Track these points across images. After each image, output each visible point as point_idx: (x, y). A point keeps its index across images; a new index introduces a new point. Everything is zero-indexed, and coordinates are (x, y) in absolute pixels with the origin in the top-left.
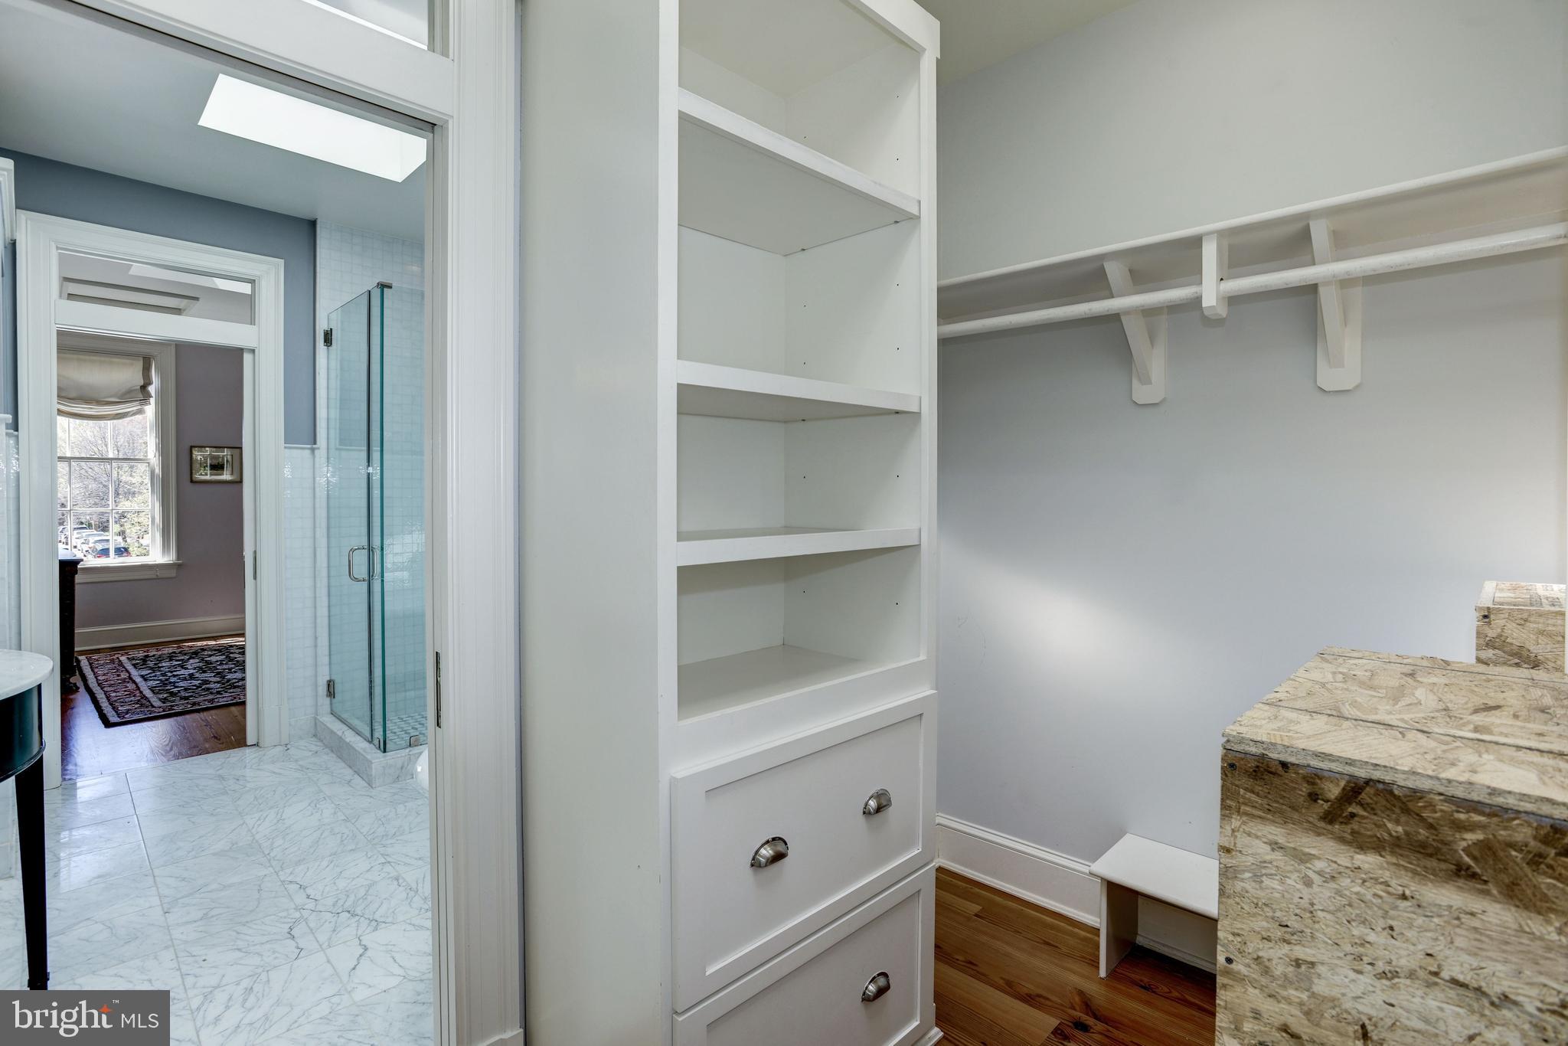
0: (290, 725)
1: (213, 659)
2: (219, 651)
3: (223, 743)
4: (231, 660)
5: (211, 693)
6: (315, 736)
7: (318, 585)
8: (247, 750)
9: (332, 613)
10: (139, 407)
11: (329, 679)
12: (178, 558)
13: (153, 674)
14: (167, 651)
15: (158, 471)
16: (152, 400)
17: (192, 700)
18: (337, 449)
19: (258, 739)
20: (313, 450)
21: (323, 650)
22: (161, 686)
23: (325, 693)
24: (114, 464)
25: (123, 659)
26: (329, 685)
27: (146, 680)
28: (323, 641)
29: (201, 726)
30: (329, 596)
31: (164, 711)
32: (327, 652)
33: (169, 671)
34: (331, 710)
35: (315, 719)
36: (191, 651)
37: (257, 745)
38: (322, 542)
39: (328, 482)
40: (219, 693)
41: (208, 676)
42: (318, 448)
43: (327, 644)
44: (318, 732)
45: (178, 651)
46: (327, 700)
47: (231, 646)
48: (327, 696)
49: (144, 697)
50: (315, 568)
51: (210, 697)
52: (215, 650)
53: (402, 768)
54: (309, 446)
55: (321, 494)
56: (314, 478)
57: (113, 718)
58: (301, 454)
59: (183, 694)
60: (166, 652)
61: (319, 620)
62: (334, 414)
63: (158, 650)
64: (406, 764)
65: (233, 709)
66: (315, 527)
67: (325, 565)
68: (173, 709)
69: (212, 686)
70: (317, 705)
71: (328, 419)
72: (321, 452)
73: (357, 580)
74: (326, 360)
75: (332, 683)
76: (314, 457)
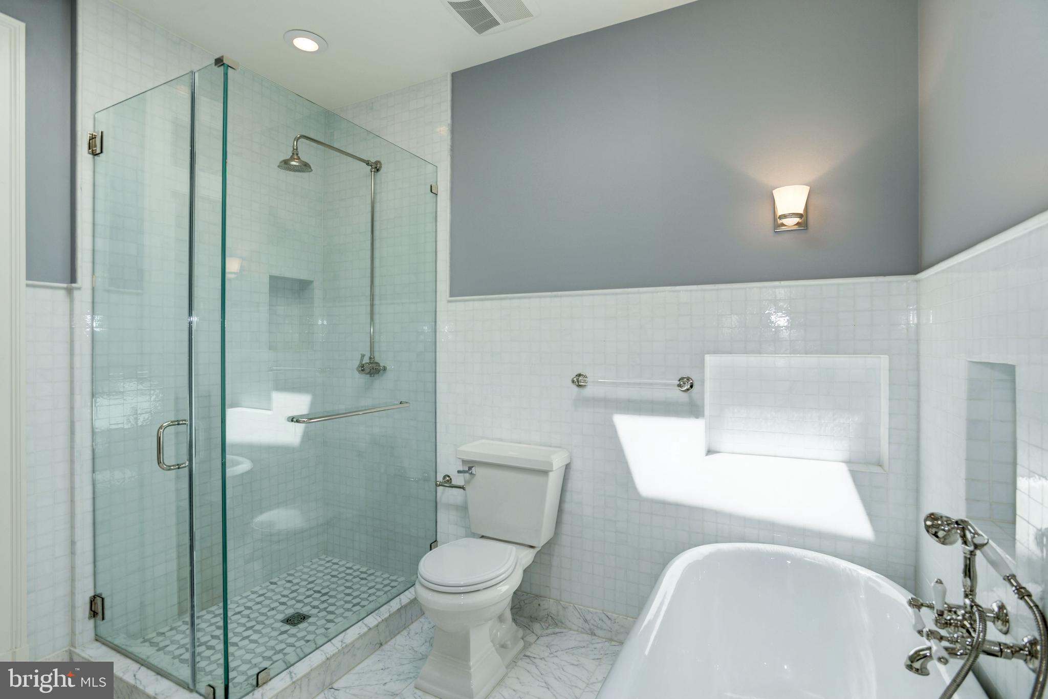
9: (98, 507)
11: (92, 594)
20: (70, 291)
23: (87, 615)
26: (93, 602)
28: (85, 545)
30: (94, 484)
32: (90, 560)
34: (96, 635)
35: (72, 652)
39: (93, 333)
42: (79, 289)
46: (91, 623)
48: (90, 618)
54: (65, 285)
56: (72, 328)
58: (51, 295)
61: (78, 519)
62: (103, 244)
70: (74, 633)
71: (94, 250)
72: (83, 295)
73: (169, 468)
74: (90, 173)
75: (99, 600)
76: (72, 300)
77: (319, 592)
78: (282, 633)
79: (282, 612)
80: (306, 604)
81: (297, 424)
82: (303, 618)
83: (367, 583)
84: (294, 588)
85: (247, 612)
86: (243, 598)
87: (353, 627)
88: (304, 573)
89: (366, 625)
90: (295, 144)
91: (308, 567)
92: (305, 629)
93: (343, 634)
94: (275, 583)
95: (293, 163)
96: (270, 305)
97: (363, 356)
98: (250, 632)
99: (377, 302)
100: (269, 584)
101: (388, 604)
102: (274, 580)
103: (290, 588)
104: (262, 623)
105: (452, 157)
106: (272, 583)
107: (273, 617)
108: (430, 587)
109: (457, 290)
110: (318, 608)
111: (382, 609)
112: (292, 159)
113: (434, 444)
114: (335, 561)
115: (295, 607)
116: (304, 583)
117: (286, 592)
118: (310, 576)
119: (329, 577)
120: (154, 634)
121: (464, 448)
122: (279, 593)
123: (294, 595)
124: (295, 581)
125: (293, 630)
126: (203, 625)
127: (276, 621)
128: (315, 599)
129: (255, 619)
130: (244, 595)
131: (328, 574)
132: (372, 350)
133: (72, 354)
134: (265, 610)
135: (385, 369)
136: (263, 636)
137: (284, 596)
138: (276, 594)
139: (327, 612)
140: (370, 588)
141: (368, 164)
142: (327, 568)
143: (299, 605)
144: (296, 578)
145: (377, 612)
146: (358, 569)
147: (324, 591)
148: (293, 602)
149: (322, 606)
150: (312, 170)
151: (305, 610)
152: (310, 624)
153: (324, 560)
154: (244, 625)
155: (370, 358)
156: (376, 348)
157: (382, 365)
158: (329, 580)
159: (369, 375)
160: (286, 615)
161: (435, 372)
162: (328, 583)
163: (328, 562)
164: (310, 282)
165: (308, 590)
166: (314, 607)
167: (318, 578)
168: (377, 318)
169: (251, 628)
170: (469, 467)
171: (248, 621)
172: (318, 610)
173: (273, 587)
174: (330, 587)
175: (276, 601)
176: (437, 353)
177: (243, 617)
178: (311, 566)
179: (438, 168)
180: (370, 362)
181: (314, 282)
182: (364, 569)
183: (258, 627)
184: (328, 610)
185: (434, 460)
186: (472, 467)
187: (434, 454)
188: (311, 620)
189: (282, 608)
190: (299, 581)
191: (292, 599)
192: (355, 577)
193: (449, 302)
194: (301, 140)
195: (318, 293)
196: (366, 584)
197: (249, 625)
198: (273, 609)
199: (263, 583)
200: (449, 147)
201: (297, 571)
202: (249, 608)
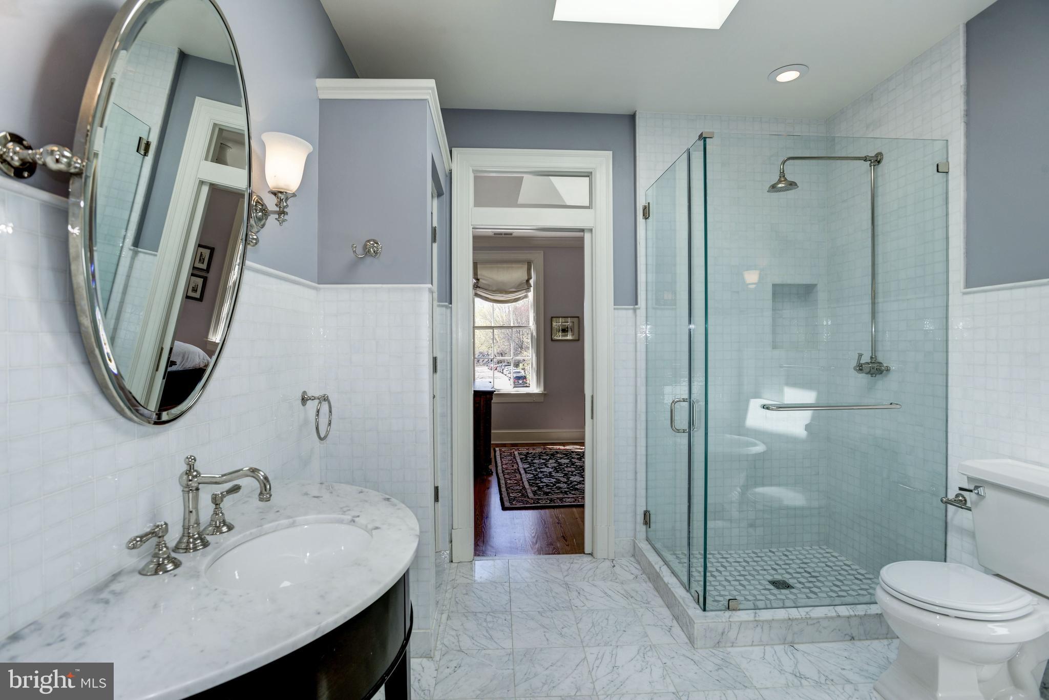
0: (616, 543)
1: (563, 461)
2: (566, 455)
3: (568, 545)
4: (573, 464)
5: (561, 492)
6: (633, 556)
7: (639, 427)
8: (585, 559)
9: (649, 453)
10: (525, 294)
11: (645, 510)
12: (545, 390)
13: (530, 469)
14: (539, 450)
15: (535, 334)
16: (532, 289)
17: (550, 496)
18: (653, 308)
19: (593, 550)
20: (635, 310)
21: (641, 484)
22: (533, 480)
23: (642, 522)
24: (514, 330)
25: (516, 453)
26: (645, 514)
27: (526, 472)
28: (642, 476)
29: (555, 523)
30: (647, 437)
31: (534, 503)
32: (644, 486)
33: (539, 468)
34: (647, 537)
35: (634, 542)
36: (551, 453)
37: (591, 554)
38: (642, 390)
39: (647, 337)
40: (566, 493)
41: (559, 475)
42: (639, 308)
43: (645, 479)
44: (636, 554)
45: (544, 451)
46: (644, 528)
47: (573, 452)
48: (644, 524)
49: (524, 488)
50: (636, 412)
51: (561, 496)
52: (564, 454)
53: (723, 634)
54: (632, 307)
55: (641, 348)
56: (636, 334)
57: (507, 504)
58: (626, 314)
59: (545, 489)
60: (537, 451)
61: (638, 457)
62: (651, 277)
63: (534, 449)
64: (726, 631)
65: (574, 510)
66: (636, 377)
67: (644, 410)
68: (539, 503)
69: (561, 485)
70: (635, 530)
71: (647, 282)
72: (642, 312)
73: (678, 431)
74: (644, 231)
75: (648, 514)
76: (636, 316)
77: (809, 573)
78: (766, 589)
79: (772, 575)
80: (794, 578)
81: (767, 410)
82: (788, 586)
83: (861, 584)
84: (788, 562)
85: (744, 564)
86: (745, 553)
87: (824, 607)
88: (801, 554)
89: (836, 611)
90: (782, 167)
91: (807, 551)
92: (785, 595)
93: (811, 608)
94: (773, 553)
95: (780, 185)
96: (774, 310)
97: (860, 355)
98: (742, 578)
99: (880, 299)
100: (768, 551)
101: (868, 605)
102: (773, 550)
103: (784, 561)
104: (753, 576)
105: (968, 124)
106: (770, 551)
107: (763, 575)
108: (889, 592)
109: (973, 280)
110: (804, 584)
111: (858, 606)
112: (780, 181)
113: (945, 455)
114: (836, 554)
115: (784, 576)
116: (798, 561)
117: (780, 562)
118: (806, 558)
119: (823, 565)
120: (680, 552)
121: (968, 463)
122: (775, 561)
123: (787, 567)
124: (791, 557)
125: (775, 591)
126: (713, 560)
127: (764, 579)
128: (803, 577)
129: (749, 571)
130: (747, 552)
131: (823, 562)
132: (874, 349)
133: (636, 351)
134: (758, 568)
135: (888, 370)
136: (751, 585)
137: (778, 564)
138: (771, 560)
139: (810, 590)
140: (861, 589)
141: (865, 160)
142: (824, 557)
143: (788, 576)
144: (792, 555)
145: (852, 606)
146: (856, 569)
147: (814, 574)
148: (783, 572)
149: (808, 585)
150: (798, 186)
151: (791, 582)
152: (791, 593)
153: (824, 550)
154: (739, 571)
155: (872, 358)
156: (880, 347)
157: (885, 365)
158: (822, 568)
159: (870, 375)
160: (774, 578)
161: (947, 375)
162: (820, 569)
163: (827, 553)
164: (815, 285)
165: (799, 568)
166: (800, 583)
167: (812, 562)
168: (880, 317)
169: (744, 576)
170: (977, 485)
171: (743, 570)
172: (802, 586)
173: (770, 554)
174: (821, 573)
175: (770, 565)
176: (950, 354)
177: (741, 566)
178: (810, 551)
179: (949, 143)
180: (871, 362)
181: (818, 285)
182: (863, 572)
183: (749, 577)
184: (812, 589)
185: (944, 473)
186: (980, 487)
187: (945, 467)
188: (793, 590)
189: (773, 572)
190: (795, 558)
191: (783, 569)
192: (849, 574)
193: (964, 294)
194: (788, 162)
195: (822, 295)
196: (859, 585)
197: (743, 573)
198: (765, 570)
199: (764, 549)
200: (963, 113)
201: (795, 550)
202: (748, 562)
